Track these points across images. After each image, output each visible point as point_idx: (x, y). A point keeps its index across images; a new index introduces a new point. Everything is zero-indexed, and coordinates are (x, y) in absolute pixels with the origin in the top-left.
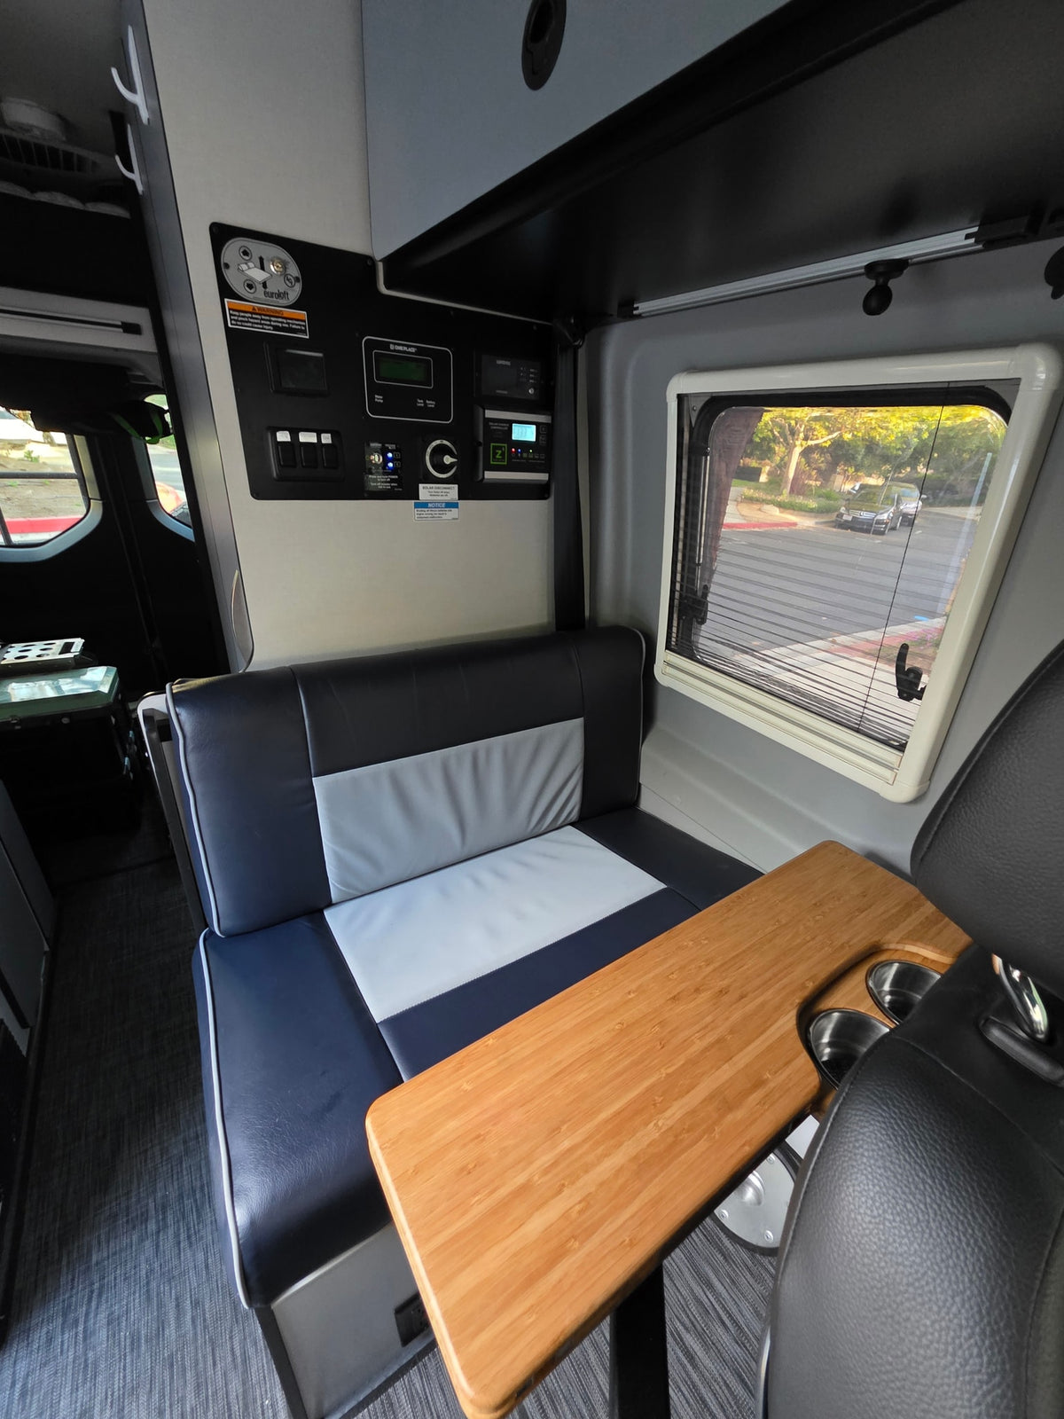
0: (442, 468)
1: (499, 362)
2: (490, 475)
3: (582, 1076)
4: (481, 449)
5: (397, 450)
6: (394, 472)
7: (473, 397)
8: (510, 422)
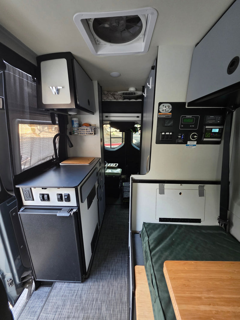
0: (193, 138)
1: (211, 117)
2: (205, 139)
3: (218, 283)
4: (204, 134)
5: (184, 135)
6: (183, 139)
7: (203, 124)
8: (212, 129)
